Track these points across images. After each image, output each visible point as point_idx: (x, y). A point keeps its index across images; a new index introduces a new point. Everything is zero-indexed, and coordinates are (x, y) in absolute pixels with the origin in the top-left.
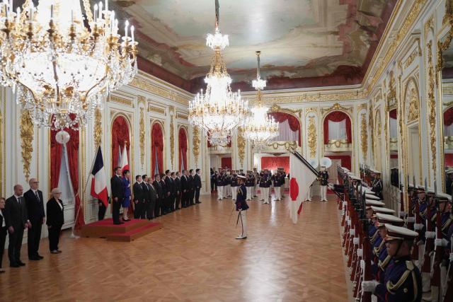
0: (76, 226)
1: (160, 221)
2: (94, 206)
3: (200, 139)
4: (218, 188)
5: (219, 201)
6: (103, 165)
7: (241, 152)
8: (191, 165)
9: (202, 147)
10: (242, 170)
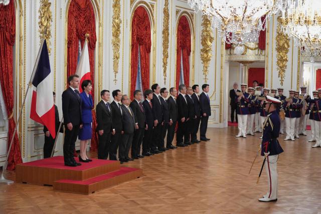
0: (9, 166)
1: (141, 166)
2: (37, 136)
3: (213, 35)
4: (239, 117)
5: (240, 139)
6: (49, 72)
7: (282, 60)
8: (197, 77)
9: (217, 48)
10: (280, 90)
